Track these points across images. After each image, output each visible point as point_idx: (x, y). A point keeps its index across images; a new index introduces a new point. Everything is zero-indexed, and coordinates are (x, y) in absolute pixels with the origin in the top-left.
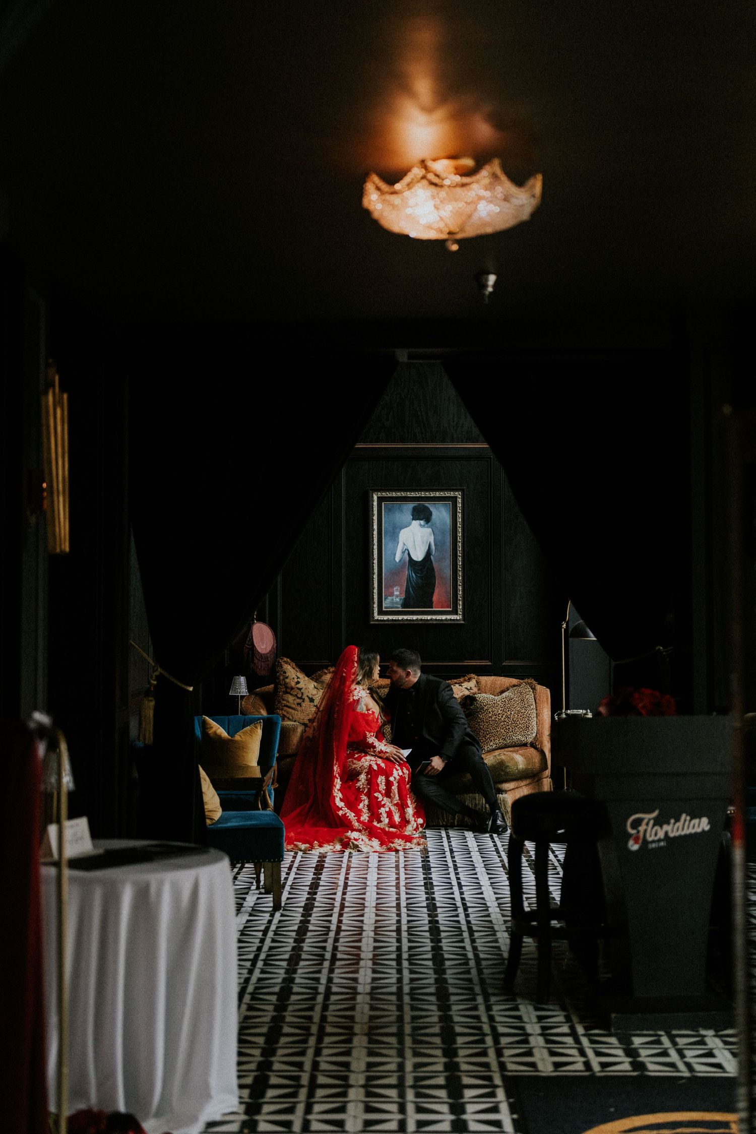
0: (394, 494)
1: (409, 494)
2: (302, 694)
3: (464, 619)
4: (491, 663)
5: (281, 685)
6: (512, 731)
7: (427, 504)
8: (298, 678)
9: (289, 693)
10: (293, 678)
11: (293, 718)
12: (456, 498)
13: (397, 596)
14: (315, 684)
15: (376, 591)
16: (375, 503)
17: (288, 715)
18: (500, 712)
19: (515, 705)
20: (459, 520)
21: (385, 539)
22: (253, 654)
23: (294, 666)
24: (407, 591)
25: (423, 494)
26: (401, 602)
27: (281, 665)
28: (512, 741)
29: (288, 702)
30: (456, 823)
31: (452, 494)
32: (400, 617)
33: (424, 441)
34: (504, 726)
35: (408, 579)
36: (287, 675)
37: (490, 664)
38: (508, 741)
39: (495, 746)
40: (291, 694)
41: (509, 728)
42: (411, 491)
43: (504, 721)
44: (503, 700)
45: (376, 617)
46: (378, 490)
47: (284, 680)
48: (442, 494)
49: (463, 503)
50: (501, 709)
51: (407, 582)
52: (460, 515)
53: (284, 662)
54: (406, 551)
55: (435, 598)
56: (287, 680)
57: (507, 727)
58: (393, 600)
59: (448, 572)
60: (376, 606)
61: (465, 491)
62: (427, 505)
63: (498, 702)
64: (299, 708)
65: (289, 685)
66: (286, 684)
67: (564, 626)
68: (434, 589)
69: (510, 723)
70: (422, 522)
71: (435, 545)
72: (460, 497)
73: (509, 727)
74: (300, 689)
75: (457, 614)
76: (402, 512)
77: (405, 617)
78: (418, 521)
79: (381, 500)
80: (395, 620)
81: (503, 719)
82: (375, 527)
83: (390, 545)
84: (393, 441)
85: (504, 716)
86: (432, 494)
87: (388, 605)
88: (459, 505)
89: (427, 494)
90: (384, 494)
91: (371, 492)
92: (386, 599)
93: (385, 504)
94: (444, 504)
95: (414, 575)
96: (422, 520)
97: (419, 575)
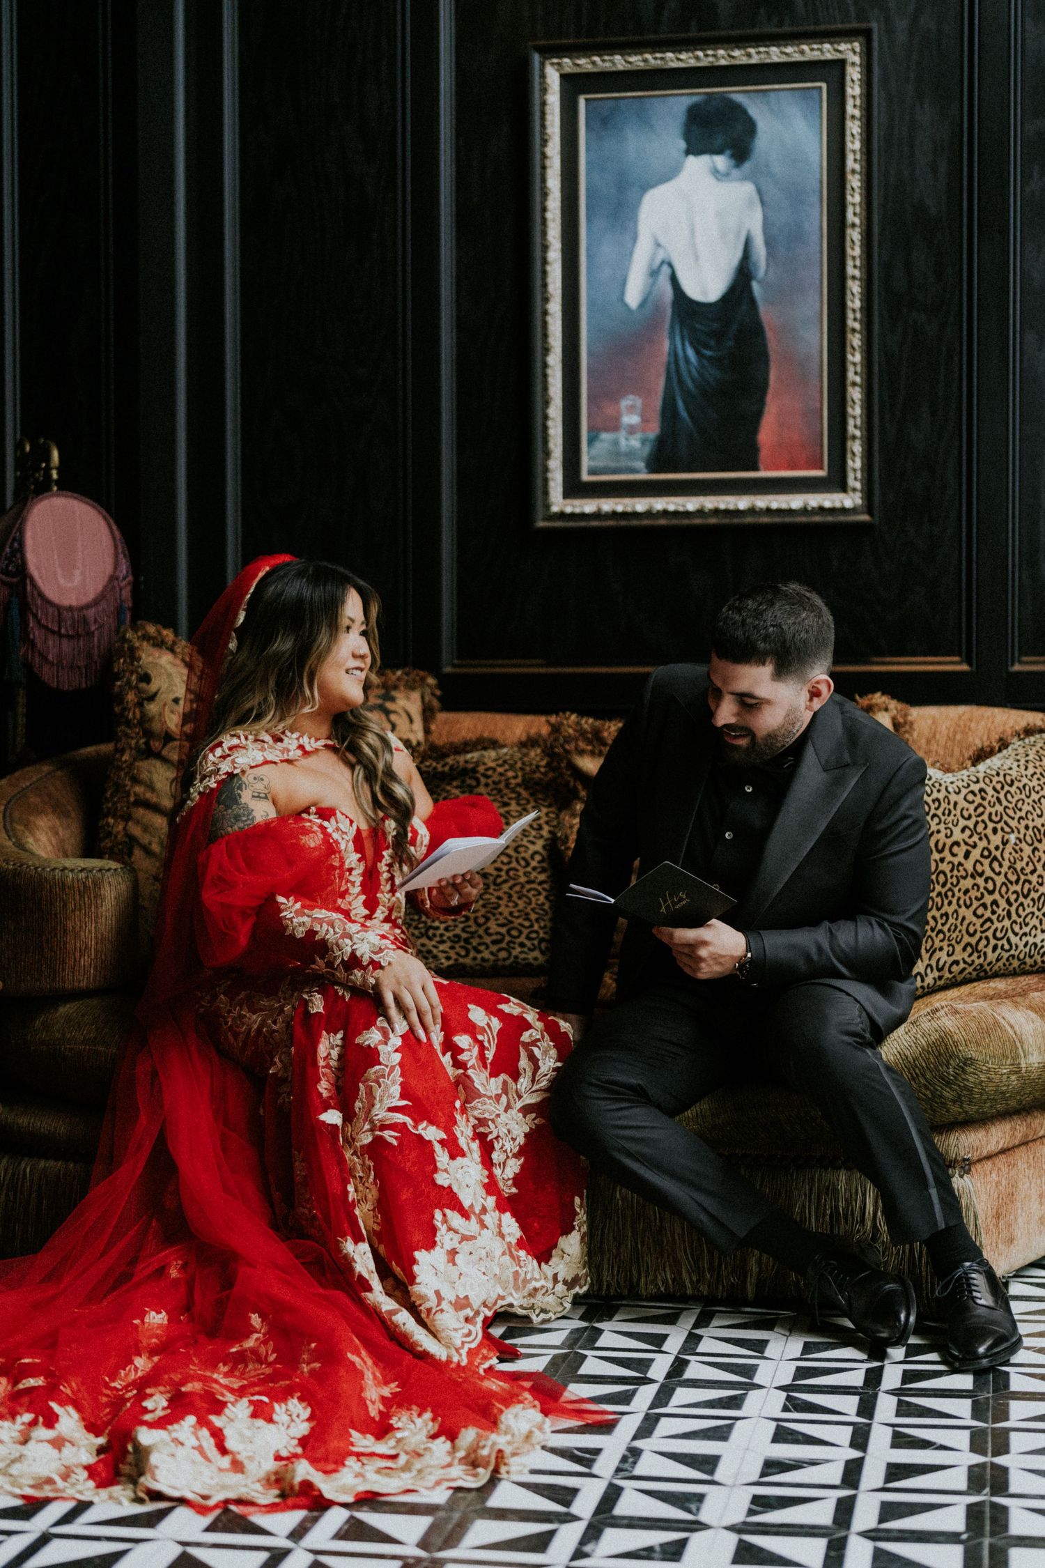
0: (619, 62)
1: (673, 60)
3: (869, 506)
4: (970, 664)
5: (128, 723)
6: (1009, 915)
7: (738, 94)
9: (159, 756)
12: (841, 64)
13: (632, 430)
15: (555, 411)
16: (554, 99)
17: (145, 839)
18: (957, 836)
19: (1026, 808)
20: (854, 145)
21: (589, 228)
22: (25, 608)
24: (669, 412)
25: (721, 57)
26: (647, 450)
27: (132, 650)
28: (1006, 955)
29: (151, 787)
30: (751, 1291)
31: (827, 51)
32: (640, 505)
34: (973, 893)
35: (673, 372)
36: (153, 687)
37: (965, 667)
38: (991, 957)
39: (936, 974)
41: (995, 903)
42: (679, 46)
43: (976, 874)
44: (975, 788)
45: (558, 502)
46: (562, 51)
47: (140, 704)
48: (791, 53)
49: (867, 83)
50: (962, 823)
51: (669, 379)
52: (856, 129)
53: (146, 637)
54: (664, 270)
55: (767, 434)
56: (152, 708)
57: (988, 899)
58: (616, 443)
59: (815, 340)
60: (555, 464)
61: (875, 37)
62: (739, 98)
63: (953, 798)
65: (156, 727)
66: (145, 720)
68: (761, 402)
69: (1000, 880)
70: (721, 161)
71: (768, 243)
72: (857, 59)
73: (996, 896)
75: (843, 487)
76: (651, 126)
77: (659, 504)
78: (705, 160)
79: (573, 85)
80: (624, 515)
81: (969, 865)
82: (554, 182)
83: (607, 250)
85: (976, 854)
86: (755, 55)
87: (600, 464)
88: (854, 90)
89: (739, 56)
90: (585, 64)
91: (536, 58)
92: (591, 441)
93: (587, 101)
94: (800, 90)
95: (691, 353)
96: (719, 152)
97: (709, 352)
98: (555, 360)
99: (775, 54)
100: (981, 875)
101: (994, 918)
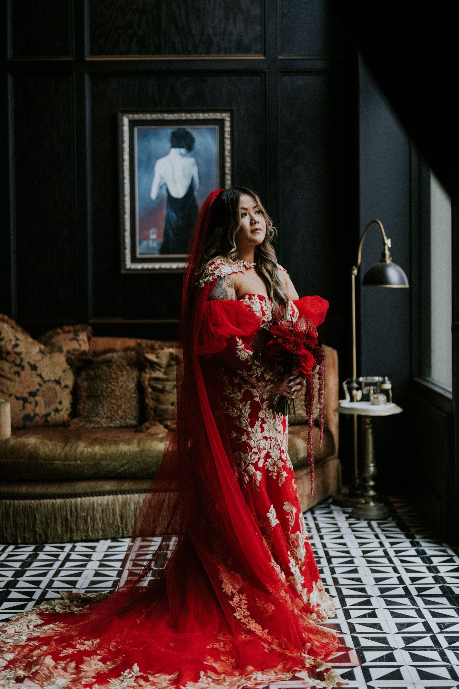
0: (148, 117)
1: (166, 116)
2: (22, 360)
7: (188, 128)
8: (17, 339)
9: (5, 359)
10: (10, 340)
11: (8, 389)
12: (223, 120)
13: (154, 240)
14: (42, 347)
15: (128, 234)
16: (126, 129)
20: (228, 147)
21: (138, 171)
23: (14, 324)
24: (166, 234)
25: (183, 116)
26: (159, 247)
31: (218, 116)
32: (157, 266)
33: (185, 51)
35: (167, 219)
40: (7, 361)
42: (168, 112)
45: (129, 265)
46: (128, 112)
48: (206, 116)
49: (232, 126)
51: (166, 223)
52: (228, 142)
53: (0, 320)
54: (164, 187)
58: (148, 245)
60: (128, 252)
61: (235, 112)
62: (188, 130)
64: (17, 379)
66: (1, 347)
67: (355, 272)
70: (183, 151)
71: (200, 178)
72: (228, 119)
74: (19, 354)
76: (159, 138)
77: (164, 265)
78: (178, 150)
79: (133, 123)
80: (151, 269)
82: (126, 157)
83: (145, 180)
84: (148, 53)
86: (194, 116)
87: (143, 251)
88: (228, 129)
89: (189, 116)
90: (136, 116)
91: (120, 114)
92: (140, 243)
93: (138, 129)
94: (210, 128)
95: (174, 214)
96: (182, 147)
97: (180, 215)
98: (127, 216)
99: (201, 116)
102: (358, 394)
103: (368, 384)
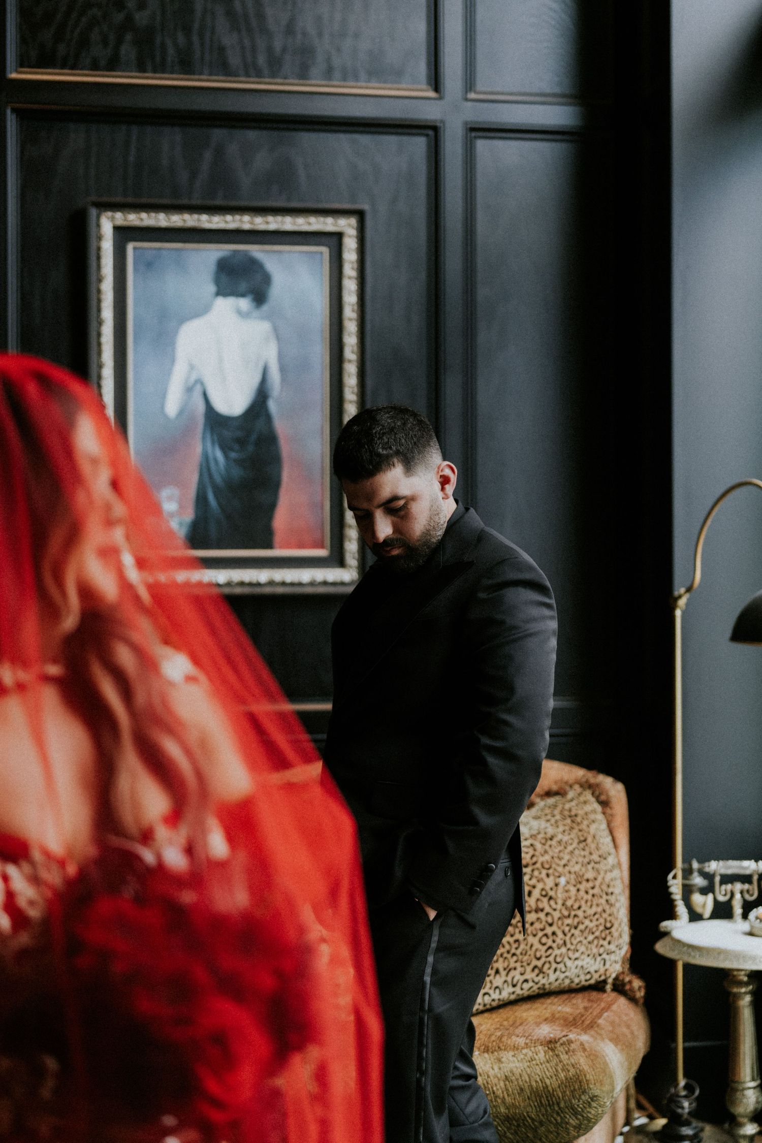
0: (161, 220)
1: (205, 221)
6: (565, 943)
7: (256, 251)
12: (339, 236)
13: (172, 515)
16: (107, 246)
19: (567, 857)
20: (351, 298)
21: (135, 350)
24: (201, 500)
25: (246, 222)
28: (562, 976)
31: (328, 224)
33: (250, 70)
34: (538, 926)
35: (205, 470)
38: (552, 977)
39: (511, 989)
41: (554, 933)
42: (211, 210)
43: (538, 909)
46: (114, 207)
48: (301, 223)
49: (360, 251)
51: (201, 475)
52: (349, 286)
54: (197, 388)
55: (281, 520)
57: (549, 930)
59: (317, 449)
61: (368, 217)
62: (256, 254)
67: (683, 602)
68: (276, 496)
69: (556, 915)
70: (244, 303)
71: (283, 369)
72: (352, 232)
73: (554, 928)
75: (342, 564)
76: (187, 272)
78: (231, 301)
79: (124, 234)
81: (532, 902)
82: (107, 313)
83: (152, 370)
84: (161, 68)
85: (536, 893)
86: (273, 223)
88: (350, 256)
90: (134, 219)
91: (93, 212)
93: (135, 249)
94: (307, 253)
95: (219, 455)
96: (243, 295)
97: (233, 455)
99: (288, 223)
100: (542, 910)
101: (554, 945)
102: (704, 903)
103: (728, 879)
